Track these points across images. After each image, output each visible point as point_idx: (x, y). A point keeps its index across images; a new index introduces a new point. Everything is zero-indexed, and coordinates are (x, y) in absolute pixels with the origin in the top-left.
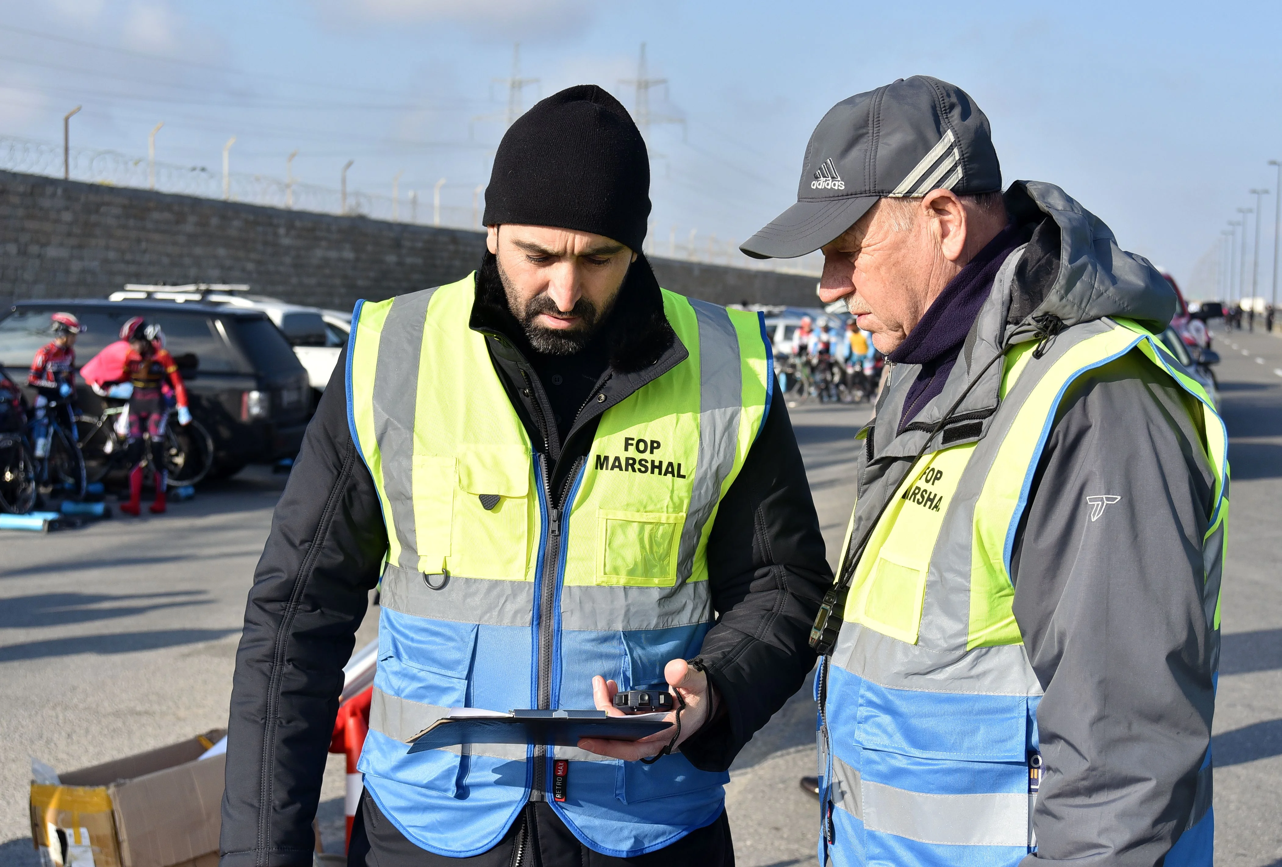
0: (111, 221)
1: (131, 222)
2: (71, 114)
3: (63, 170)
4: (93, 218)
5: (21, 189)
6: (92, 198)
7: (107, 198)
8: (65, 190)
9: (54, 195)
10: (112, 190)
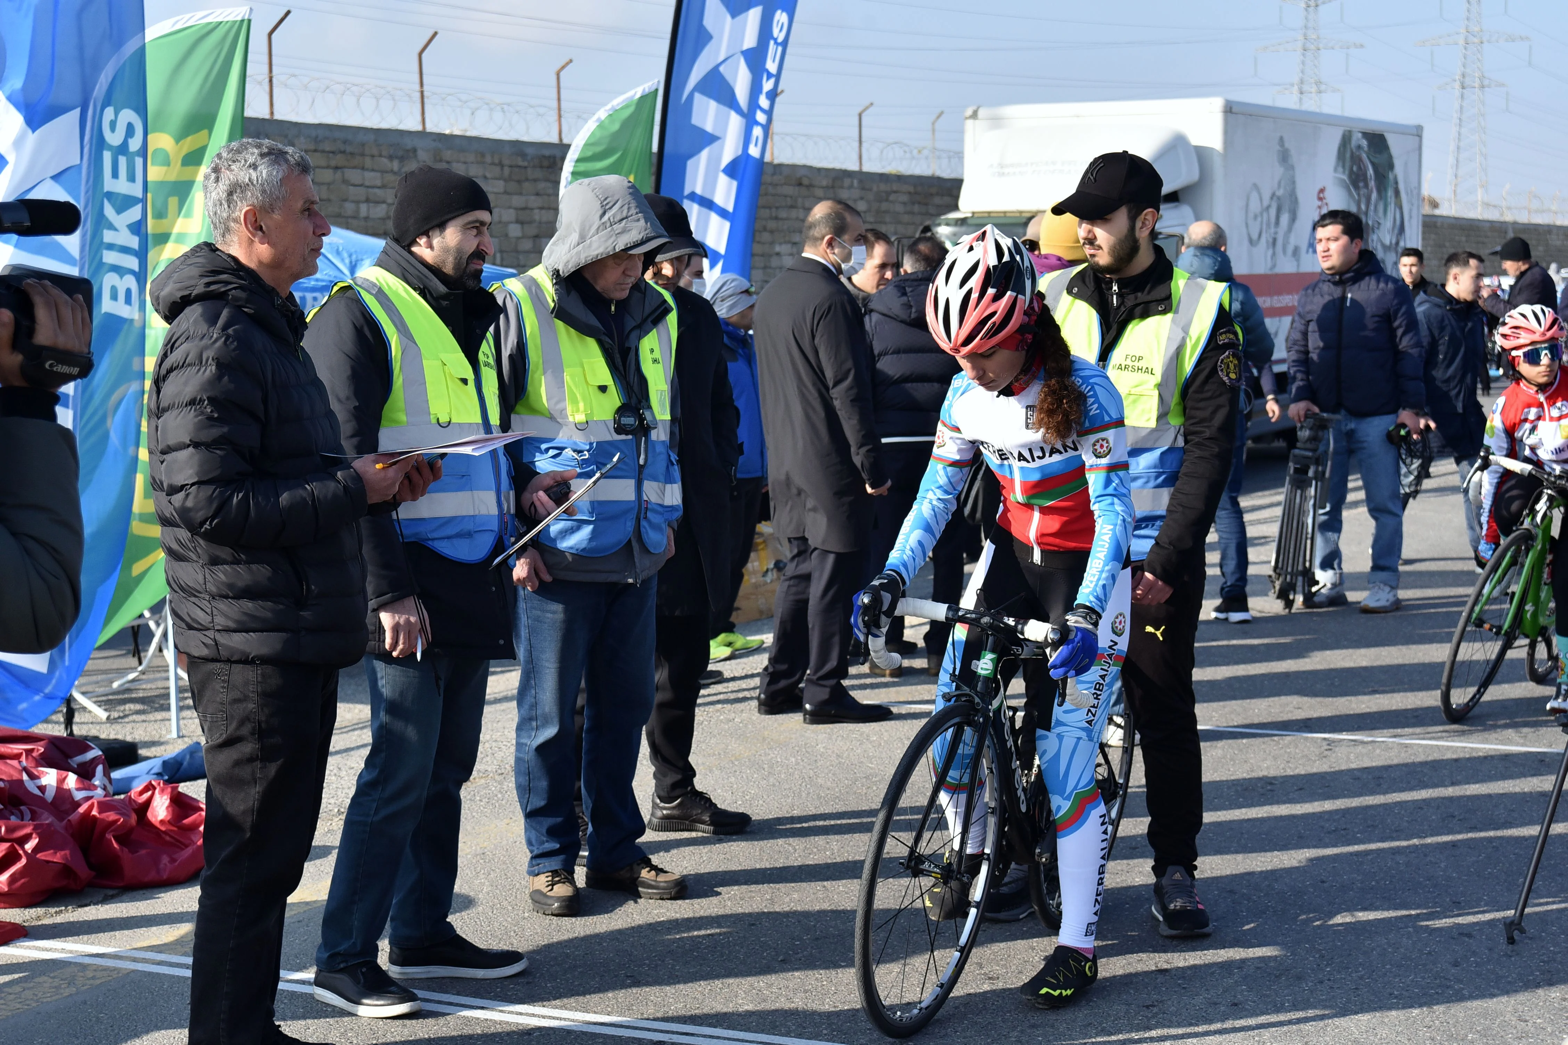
0: (899, 208)
1: (916, 208)
2: (864, 110)
3: (858, 164)
4: (885, 206)
5: (824, 183)
6: (883, 187)
7: (895, 187)
8: (861, 181)
9: (851, 187)
10: (900, 178)
